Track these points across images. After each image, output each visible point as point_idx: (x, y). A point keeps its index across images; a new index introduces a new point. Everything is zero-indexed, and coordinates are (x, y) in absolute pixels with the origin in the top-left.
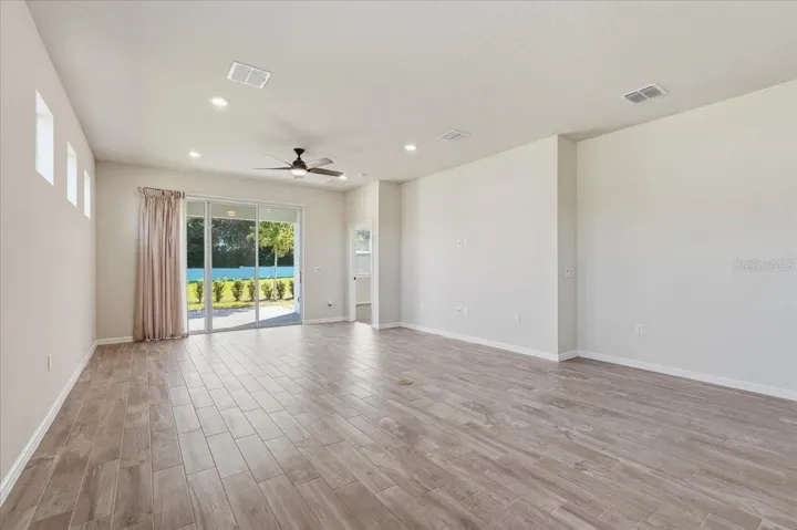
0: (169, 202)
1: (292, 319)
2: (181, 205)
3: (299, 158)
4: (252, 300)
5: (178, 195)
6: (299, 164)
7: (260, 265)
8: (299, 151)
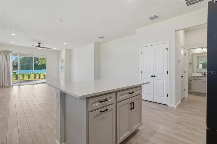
0: (7, 53)
1: (45, 83)
2: (11, 54)
3: (39, 45)
4: (40, 78)
5: (10, 52)
6: (39, 46)
7: (34, 69)
8: (39, 43)
